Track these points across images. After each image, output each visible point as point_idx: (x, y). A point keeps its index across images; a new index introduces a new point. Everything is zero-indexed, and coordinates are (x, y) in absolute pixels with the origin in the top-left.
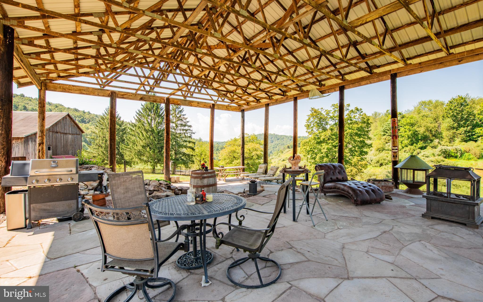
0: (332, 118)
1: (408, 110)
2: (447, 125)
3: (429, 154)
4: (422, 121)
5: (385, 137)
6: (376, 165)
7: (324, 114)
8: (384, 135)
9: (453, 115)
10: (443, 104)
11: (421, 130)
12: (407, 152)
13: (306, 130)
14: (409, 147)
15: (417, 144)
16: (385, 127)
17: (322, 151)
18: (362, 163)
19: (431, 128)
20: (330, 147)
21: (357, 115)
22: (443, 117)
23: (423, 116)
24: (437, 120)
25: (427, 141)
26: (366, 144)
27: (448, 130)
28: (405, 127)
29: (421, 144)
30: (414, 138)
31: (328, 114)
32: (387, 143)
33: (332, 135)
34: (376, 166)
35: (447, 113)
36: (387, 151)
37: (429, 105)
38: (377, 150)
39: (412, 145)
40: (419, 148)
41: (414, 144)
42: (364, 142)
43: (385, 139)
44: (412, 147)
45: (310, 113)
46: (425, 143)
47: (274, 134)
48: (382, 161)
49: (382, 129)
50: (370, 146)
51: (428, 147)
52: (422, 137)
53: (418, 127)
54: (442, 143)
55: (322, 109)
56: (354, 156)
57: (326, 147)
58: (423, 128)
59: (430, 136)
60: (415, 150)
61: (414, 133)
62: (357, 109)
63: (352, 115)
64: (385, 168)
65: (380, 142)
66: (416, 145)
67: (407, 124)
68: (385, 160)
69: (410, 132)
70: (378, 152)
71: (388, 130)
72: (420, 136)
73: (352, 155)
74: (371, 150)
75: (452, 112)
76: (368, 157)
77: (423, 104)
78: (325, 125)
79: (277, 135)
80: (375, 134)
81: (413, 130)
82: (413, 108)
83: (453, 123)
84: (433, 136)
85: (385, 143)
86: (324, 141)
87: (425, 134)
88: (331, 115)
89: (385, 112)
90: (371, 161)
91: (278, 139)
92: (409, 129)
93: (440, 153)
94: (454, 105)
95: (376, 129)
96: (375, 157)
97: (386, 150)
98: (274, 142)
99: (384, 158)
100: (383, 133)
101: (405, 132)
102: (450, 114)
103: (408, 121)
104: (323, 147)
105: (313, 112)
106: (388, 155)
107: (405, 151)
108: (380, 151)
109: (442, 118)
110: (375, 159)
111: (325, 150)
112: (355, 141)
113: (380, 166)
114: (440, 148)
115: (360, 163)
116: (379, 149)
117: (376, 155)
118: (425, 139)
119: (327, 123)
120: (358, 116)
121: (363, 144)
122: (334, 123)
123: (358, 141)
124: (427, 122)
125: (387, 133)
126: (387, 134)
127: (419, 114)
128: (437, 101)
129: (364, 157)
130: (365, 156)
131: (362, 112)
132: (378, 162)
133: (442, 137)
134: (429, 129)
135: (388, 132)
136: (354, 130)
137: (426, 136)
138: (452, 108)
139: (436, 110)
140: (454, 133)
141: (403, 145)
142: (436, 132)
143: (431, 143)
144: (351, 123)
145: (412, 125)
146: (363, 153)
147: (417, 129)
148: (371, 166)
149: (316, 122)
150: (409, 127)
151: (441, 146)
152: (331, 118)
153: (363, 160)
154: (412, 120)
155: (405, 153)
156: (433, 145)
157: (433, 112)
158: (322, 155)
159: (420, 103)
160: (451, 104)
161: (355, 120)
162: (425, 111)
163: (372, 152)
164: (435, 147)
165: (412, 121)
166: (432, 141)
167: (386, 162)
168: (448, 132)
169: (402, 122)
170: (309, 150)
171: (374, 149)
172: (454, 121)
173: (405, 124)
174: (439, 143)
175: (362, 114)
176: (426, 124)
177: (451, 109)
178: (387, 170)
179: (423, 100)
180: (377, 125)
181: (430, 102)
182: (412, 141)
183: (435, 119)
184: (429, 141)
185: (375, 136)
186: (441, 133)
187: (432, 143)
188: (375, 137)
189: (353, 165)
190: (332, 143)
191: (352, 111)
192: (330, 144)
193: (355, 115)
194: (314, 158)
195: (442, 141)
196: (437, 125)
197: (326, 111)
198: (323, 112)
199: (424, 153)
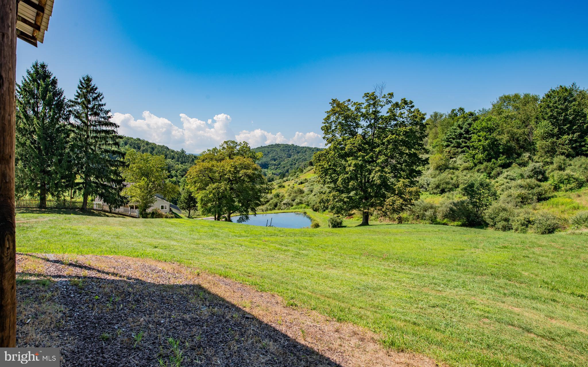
0: (365, 116)
1: (483, 109)
2: (542, 131)
3: (515, 175)
4: (505, 125)
5: (448, 149)
6: (435, 191)
7: (353, 109)
8: (448, 146)
9: (551, 116)
10: (535, 99)
11: (504, 138)
12: (482, 172)
13: (324, 135)
14: (485, 164)
15: (497, 160)
16: (448, 134)
17: (348, 169)
18: (411, 189)
19: (518, 135)
20: (360, 163)
21: (405, 111)
22: (537, 118)
23: (505, 118)
24: (527, 124)
25: (512, 155)
26: (419, 159)
27: (543, 138)
28: (480, 134)
29: (502, 159)
30: (493, 150)
31: (358, 109)
32: (451, 158)
33: (365, 144)
34: (434, 193)
35: (543, 112)
36: (451, 171)
37: (514, 101)
38: (437, 169)
39: (489, 161)
40: (500, 166)
41: (493, 160)
42: (415, 155)
43: (449, 152)
44: (490, 164)
45: (329, 108)
46: (508, 158)
47: (293, 145)
48: (444, 186)
49: (445, 137)
50: (426, 162)
51: (514, 165)
52: (504, 148)
53: (499, 134)
54: (535, 158)
55: (349, 100)
56: (400, 178)
57: (354, 162)
58: (506, 135)
59: (517, 148)
60: (493, 169)
61: (493, 143)
62: (405, 102)
63: (398, 112)
64: (448, 197)
65: (441, 156)
66: (495, 161)
67: (482, 129)
68: (448, 183)
69: (487, 141)
70: (437, 172)
71: (454, 139)
72: (501, 147)
73: (395, 176)
74: (428, 169)
75: (551, 111)
76: (421, 180)
77: (506, 99)
78: (354, 128)
79: (296, 147)
80: (434, 144)
81: (491, 139)
82: (491, 107)
83: (551, 127)
84: (521, 147)
85: (448, 157)
86: (351, 154)
87: (509, 144)
88: (364, 111)
89: (450, 112)
90: (428, 185)
91: (298, 153)
92: (485, 136)
93: (531, 174)
94: (553, 100)
95: (436, 137)
96: (433, 179)
97: (450, 169)
98: (292, 157)
99: (447, 180)
100: (445, 144)
101: (480, 141)
102: (547, 114)
103: (484, 124)
104: (349, 162)
105: (335, 105)
106: (453, 176)
107: (478, 171)
108: (440, 170)
109: (536, 120)
110: (433, 181)
111: (352, 168)
112: (401, 154)
113: (441, 193)
114: (531, 165)
115: (408, 189)
116: (439, 167)
117: (435, 177)
118: (509, 152)
119: (358, 125)
120: (407, 113)
121: (415, 159)
122: (368, 123)
123: (407, 154)
124: (513, 127)
125: (452, 143)
126: (452, 145)
127: (500, 114)
128: (526, 96)
129: (415, 179)
130: (417, 179)
131: (413, 107)
132: (438, 187)
133: (534, 150)
134: (516, 137)
135: (454, 141)
136: (399, 135)
137: (510, 147)
138: (551, 105)
139: (526, 108)
140: (553, 143)
141: (476, 161)
142: (525, 142)
143: (518, 158)
144: (396, 125)
145: (490, 130)
146: (413, 174)
147: (498, 137)
148: (428, 193)
149: (340, 123)
150: (485, 133)
151: (534, 164)
152: (363, 115)
153: (414, 184)
154: (489, 122)
155: (479, 174)
156: (521, 162)
157: (521, 112)
158: (346, 176)
159: (501, 98)
160: (549, 99)
161: (401, 119)
162: (510, 110)
163: (430, 171)
164: (524, 164)
165: (490, 124)
166: (519, 155)
167: (450, 186)
168: (544, 142)
169: (475, 126)
170: (328, 167)
171: (432, 166)
172: (553, 124)
173: (479, 128)
174: (530, 157)
175: (412, 110)
176: (510, 129)
177: (548, 106)
178: (451, 201)
179: (507, 94)
180: (438, 131)
181: (517, 96)
182: (489, 154)
183: (524, 122)
184: (515, 156)
185: (434, 147)
186: (533, 144)
187: (520, 158)
188: (434, 150)
189: (397, 192)
190: (363, 157)
191: (397, 105)
192: (359, 159)
193: (402, 111)
194: (335, 181)
195: (534, 155)
196: (527, 130)
197: (355, 103)
198: (350, 107)
199: (508, 173)
